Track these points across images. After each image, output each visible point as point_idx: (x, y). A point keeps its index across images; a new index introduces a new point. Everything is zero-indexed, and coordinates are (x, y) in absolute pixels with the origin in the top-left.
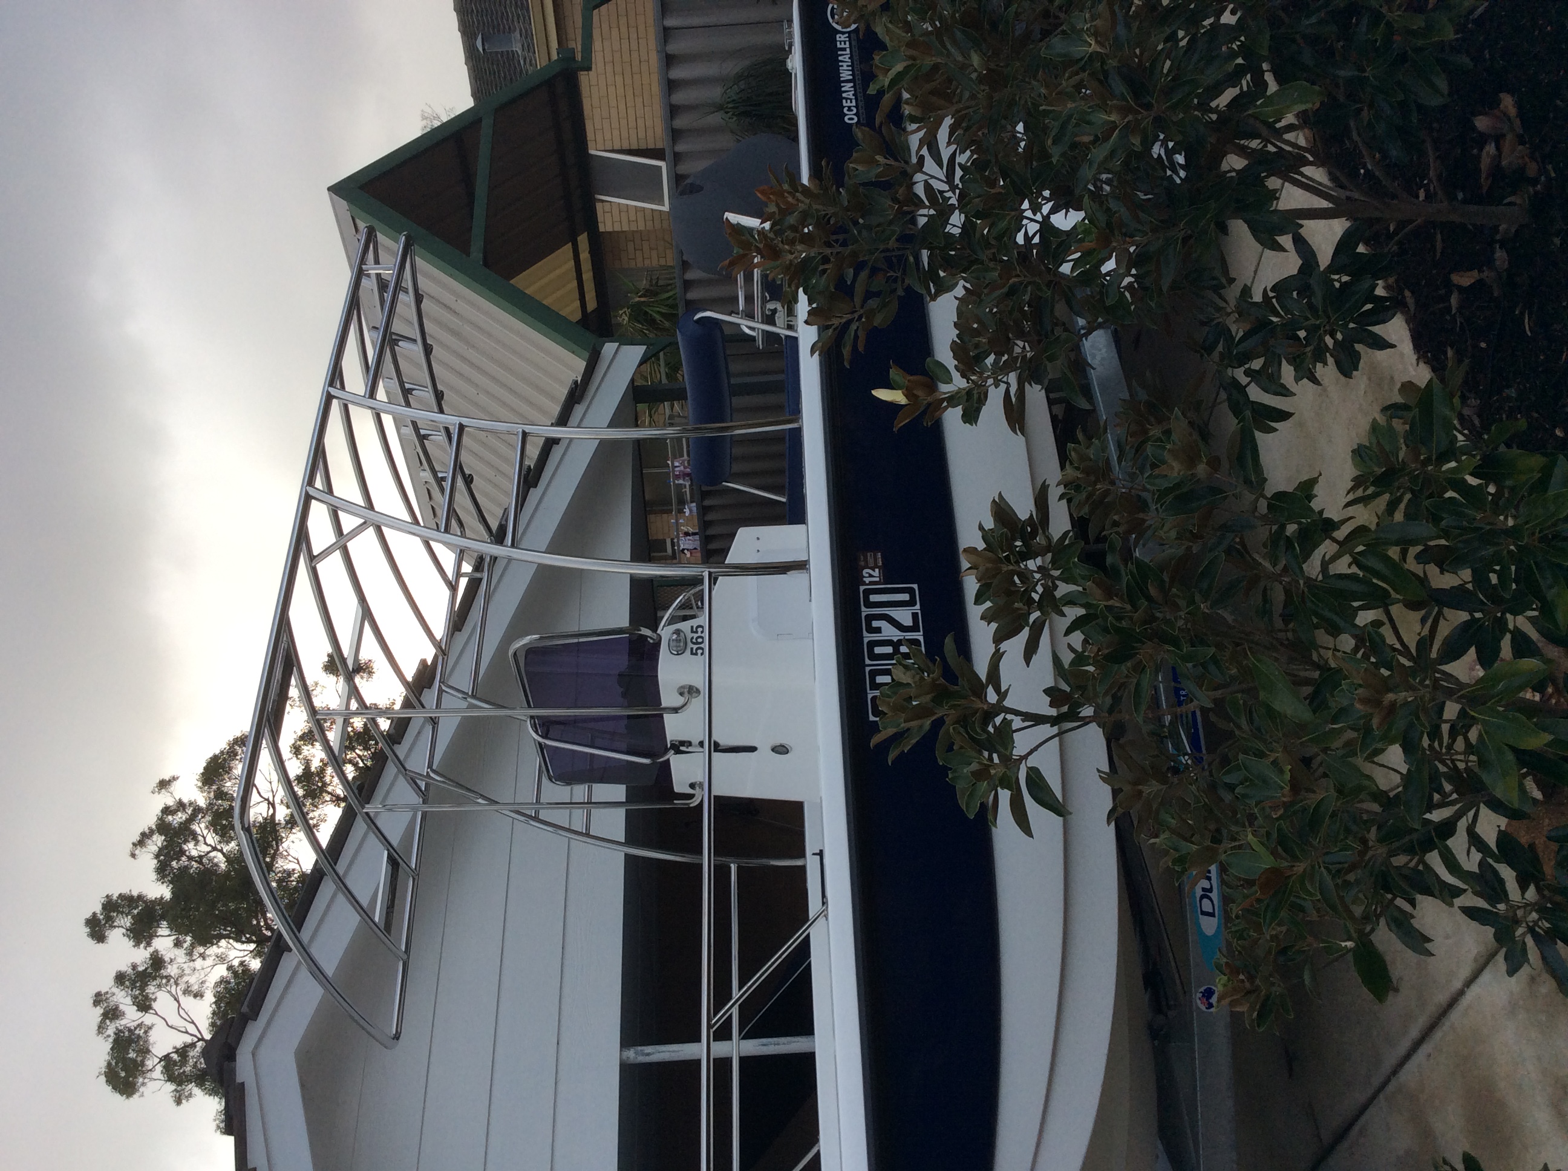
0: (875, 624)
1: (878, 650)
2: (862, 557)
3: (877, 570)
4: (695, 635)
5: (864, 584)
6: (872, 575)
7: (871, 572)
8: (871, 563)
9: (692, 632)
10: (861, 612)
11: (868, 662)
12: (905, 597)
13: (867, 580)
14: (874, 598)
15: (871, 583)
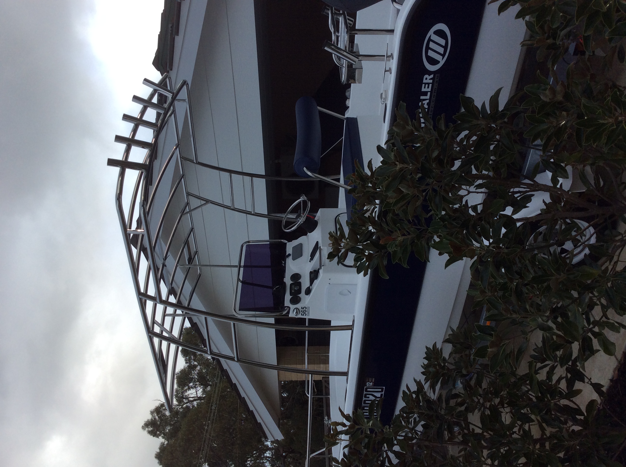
0: (367, 396)
1: (367, 402)
2: (367, 379)
3: (372, 383)
4: (303, 310)
5: (367, 386)
6: (369, 384)
7: (370, 383)
8: (370, 381)
9: (302, 308)
10: (363, 399)
11: (363, 404)
12: (380, 390)
13: (368, 385)
14: (368, 390)
15: (369, 386)
